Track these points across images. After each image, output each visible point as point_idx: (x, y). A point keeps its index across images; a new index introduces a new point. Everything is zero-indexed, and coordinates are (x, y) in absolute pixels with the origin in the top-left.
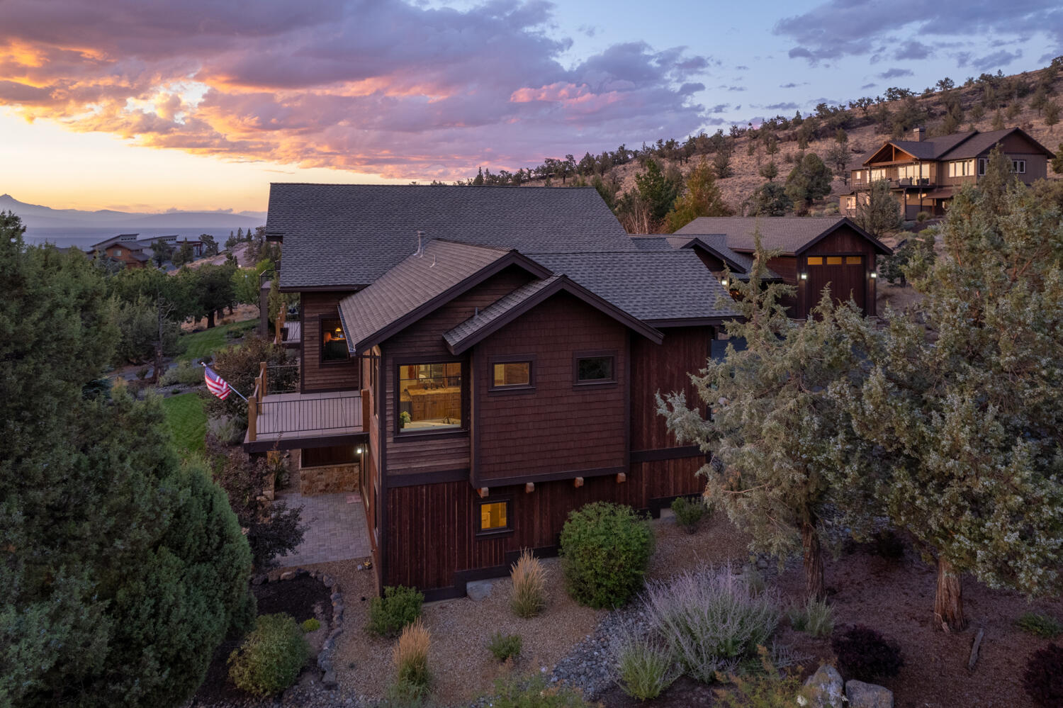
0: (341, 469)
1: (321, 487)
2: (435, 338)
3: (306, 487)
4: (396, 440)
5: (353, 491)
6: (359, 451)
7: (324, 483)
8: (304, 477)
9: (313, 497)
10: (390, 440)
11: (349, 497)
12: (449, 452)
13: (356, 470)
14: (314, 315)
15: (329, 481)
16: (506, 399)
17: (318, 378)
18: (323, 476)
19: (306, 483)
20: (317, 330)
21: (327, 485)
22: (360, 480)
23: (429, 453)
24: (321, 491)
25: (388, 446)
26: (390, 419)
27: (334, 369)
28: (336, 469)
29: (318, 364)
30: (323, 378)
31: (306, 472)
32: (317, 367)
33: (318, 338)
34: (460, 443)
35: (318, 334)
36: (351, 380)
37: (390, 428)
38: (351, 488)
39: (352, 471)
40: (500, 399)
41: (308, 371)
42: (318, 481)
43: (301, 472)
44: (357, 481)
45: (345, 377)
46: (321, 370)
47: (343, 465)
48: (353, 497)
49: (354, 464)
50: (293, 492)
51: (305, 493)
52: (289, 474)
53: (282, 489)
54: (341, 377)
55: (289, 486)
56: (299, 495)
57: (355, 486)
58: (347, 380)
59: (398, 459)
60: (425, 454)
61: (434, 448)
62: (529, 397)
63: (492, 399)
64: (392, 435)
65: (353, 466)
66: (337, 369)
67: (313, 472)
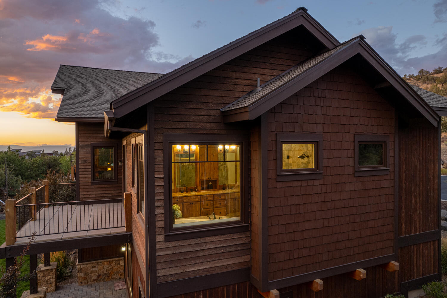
0: (110, 263)
1: (94, 278)
2: (212, 113)
3: (82, 278)
4: (168, 239)
5: (120, 278)
6: (123, 249)
7: (97, 274)
8: (80, 271)
9: (88, 285)
10: (160, 238)
11: (116, 284)
12: (229, 249)
13: (122, 263)
14: (86, 143)
15: (101, 272)
16: (294, 184)
17: (91, 193)
18: (96, 269)
19: (82, 275)
20: (90, 155)
21: (99, 276)
22: (125, 270)
23: (207, 253)
24: (94, 280)
25: (158, 246)
26: (160, 211)
27: (103, 186)
28: (106, 263)
29: (90, 181)
30: (94, 193)
31: (82, 266)
32: (90, 184)
33: (90, 161)
34: (240, 239)
35: (90, 159)
36: (116, 195)
37: (160, 224)
38: (118, 277)
39: (119, 264)
40: (289, 184)
41: (83, 187)
42: (91, 273)
43: (79, 267)
44: (122, 271)
45: (112, 192)
46: (93, 187)
47: (111, 260)
48: (120, 284)
49: (120, 258)
50: (72, 282)
51: (81, 283)
52: (73, 267)
53: (65, 279)
54: (109, 192)
55: (71, 277)
56: (76, 284)
57: (121, 275)
58: (114, 195)
59: (170, 262)
60: (202, 254)
61: (212, 246)
62: (316, 182)
63: (280, 185)
64: (163, 232)
65: (120, 260)
66: (106, 186)
67: (87, 266)
